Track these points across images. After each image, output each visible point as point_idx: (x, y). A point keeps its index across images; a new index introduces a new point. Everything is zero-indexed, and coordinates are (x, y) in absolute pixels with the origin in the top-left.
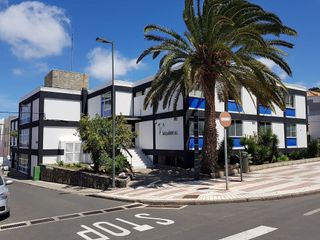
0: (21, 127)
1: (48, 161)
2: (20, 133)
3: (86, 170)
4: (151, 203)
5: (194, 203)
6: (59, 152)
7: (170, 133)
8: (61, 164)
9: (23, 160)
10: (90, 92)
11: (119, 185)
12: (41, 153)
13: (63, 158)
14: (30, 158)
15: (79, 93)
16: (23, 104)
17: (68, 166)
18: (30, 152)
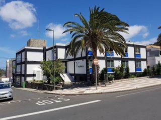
0: (17, 64)
1: (29, 79)
2: (16, 67)
3: (45, 83)
4: (66, 95)
5: (81, 94)
6: (34, 75)
7: (81, 66)
8: (34, 80)
9: (18, 79)
10: (47, 48)
11: (57, 89)
12: (26, 76)
13: (35, 78)
14: (21, 78)
15: (42, 49)
16: (17, 54)
17: (37, 81)
18: (21, 75)
